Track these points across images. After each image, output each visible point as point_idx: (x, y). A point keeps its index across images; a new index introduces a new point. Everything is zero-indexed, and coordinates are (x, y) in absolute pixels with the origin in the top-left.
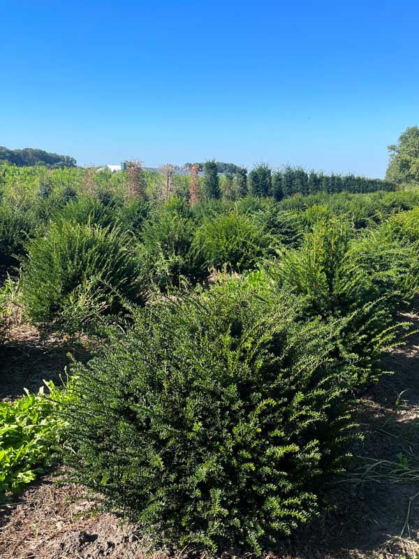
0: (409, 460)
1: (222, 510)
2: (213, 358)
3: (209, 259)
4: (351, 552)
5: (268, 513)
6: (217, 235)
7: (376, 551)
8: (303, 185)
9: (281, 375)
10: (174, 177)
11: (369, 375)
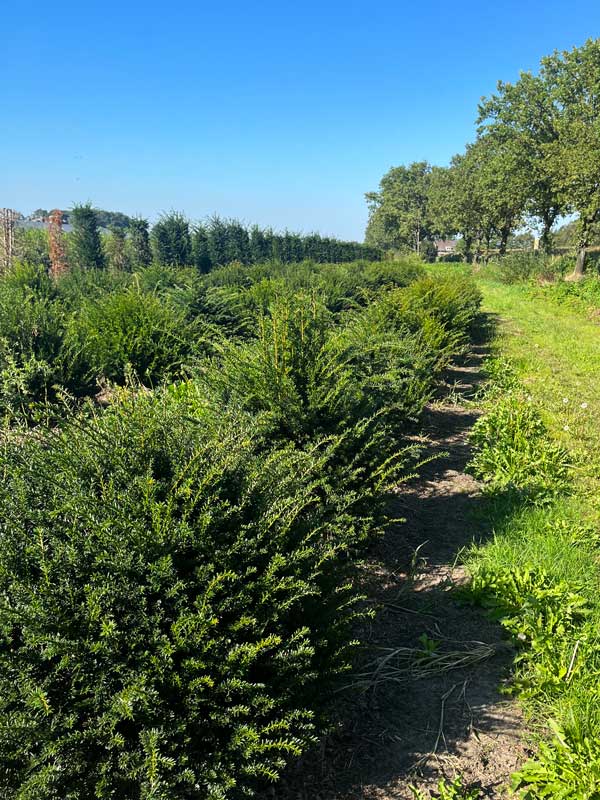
0: (437, 644)
1: (164, 759)
2: (126, 516)
3: (97, 364)
4: (367, 790)
5: (238, 753)
6: (107, 325)
7: (402, 779)
8: (242, 250)
9: (242, 533)
10: (18, 231)
11: (372, 527)
